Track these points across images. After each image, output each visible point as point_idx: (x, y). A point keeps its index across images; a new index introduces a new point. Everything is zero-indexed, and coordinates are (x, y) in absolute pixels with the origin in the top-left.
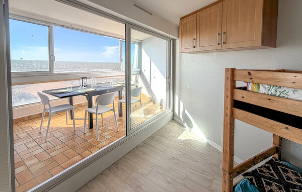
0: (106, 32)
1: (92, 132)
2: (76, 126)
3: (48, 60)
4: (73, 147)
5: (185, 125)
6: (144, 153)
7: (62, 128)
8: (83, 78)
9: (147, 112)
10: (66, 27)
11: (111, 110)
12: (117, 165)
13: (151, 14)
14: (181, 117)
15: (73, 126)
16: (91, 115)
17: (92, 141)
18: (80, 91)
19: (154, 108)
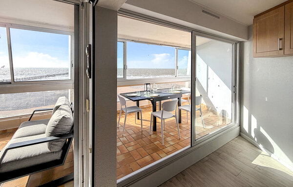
0: (165, 42)
1: (156, 134)
2: (143, 127)
3: (123, 68)
4: (143, 146)
5: (261, 146)
6: (211, 170)
7: (133, 126)
8: (147, 84)
9: (207, 122)
10: (135, 41)
11: (173, 116)
12: (184, 175)
13: (219, 18)
14: (253, 135)
15: (140, 126)
16: (155, 118)
17: (158, 144)
18: (146, 96)
19: (213, 119)
